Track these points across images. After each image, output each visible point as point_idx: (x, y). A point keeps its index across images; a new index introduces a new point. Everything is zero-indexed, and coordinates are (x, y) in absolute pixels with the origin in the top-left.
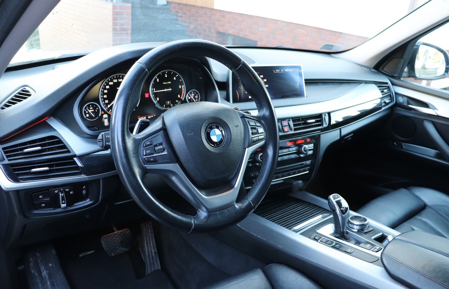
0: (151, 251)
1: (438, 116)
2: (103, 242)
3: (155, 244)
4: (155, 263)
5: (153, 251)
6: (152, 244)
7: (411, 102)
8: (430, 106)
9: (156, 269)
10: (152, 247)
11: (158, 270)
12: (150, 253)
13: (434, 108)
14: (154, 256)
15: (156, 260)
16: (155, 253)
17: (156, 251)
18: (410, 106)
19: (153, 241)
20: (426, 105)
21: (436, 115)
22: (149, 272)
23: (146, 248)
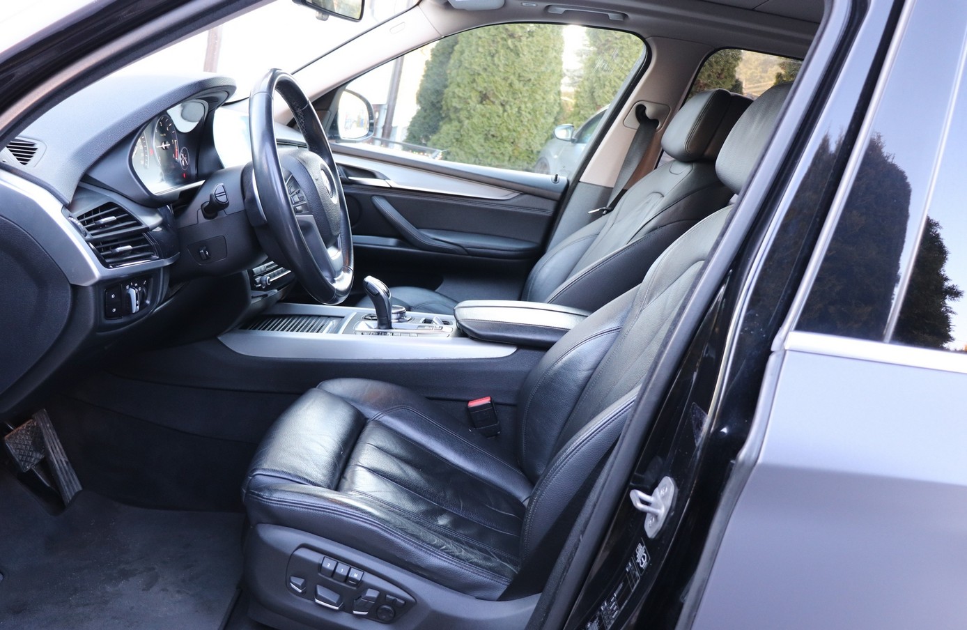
0: (61, 461)
1: (391, 188)
2: (10, 447)
3: (61, 447)
4: (73, 481)
5: (63, 460)
6: (58, 449)
7: (349, 172)
8: (377, 175)
9: (77, 491)
10: (59, 452)
11: (80, 492)
12: (61, 465)
13: (385, 178)
14: (67, 468)
15: (72, 475)
16: (67, 463)
17: (67, 460)
18: (350, 178)
19: (57, 443)
20: (371, 174)
21: (389, 186)
22: (71, 498)
23: (53, 456)
